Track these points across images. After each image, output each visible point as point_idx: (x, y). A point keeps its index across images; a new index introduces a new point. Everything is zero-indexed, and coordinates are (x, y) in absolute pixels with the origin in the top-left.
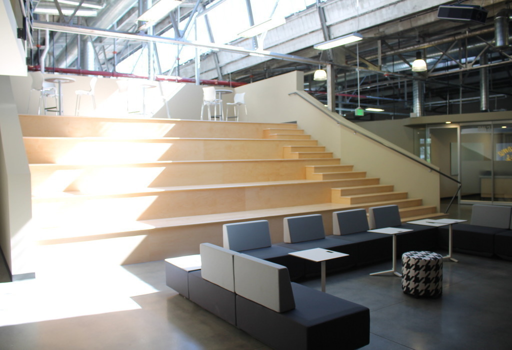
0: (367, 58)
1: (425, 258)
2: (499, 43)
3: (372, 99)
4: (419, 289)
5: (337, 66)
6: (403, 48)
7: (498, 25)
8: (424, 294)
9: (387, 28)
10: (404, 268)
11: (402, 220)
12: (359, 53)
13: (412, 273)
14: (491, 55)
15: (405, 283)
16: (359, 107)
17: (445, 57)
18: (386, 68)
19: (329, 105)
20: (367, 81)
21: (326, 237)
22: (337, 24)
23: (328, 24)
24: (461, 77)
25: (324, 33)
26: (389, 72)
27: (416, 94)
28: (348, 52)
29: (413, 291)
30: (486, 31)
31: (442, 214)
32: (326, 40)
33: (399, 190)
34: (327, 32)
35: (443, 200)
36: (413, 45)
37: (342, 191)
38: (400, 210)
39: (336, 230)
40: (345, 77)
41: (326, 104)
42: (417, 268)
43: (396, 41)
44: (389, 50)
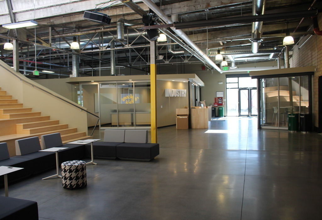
0: (42, 38)
1: (75, 165)
2: (119, 37)
3: (46, 65)
4: (73, 184)
5: (21, 41)
6: (65, 34)
7: (118, 27)
8: (75, 187)
9: (55, 20)
10: (63, 172)
11: (63, 142)
12: (36, 34)
13: (68, 175)
14: (117, 43)
15: (64, 182)
16: (36, 70)
17: (91, 42)
18: (55, 45)
19: (14, 67)
20: (43, 53)
21: (10, 158)
22: (20, 12)
23: (14, 11)
24: (100, 54)
25: (11, 18)
26: (57, 48)
27: (74, 63)
28: (28, 32)
29: (69, 185)
30: (112, 29)
31: (89, 136)
32: (12, 22)
33: (62, 123)
34: (13, 17)
35: (90, 128)
36: (71, 33)
37: (24, 125)
38: (61, 136)
39: (18, 152)
40: (28, 49)
41: (13, 66)
42: (71, 171)
43: (62, 29)
44: (57, 34)
